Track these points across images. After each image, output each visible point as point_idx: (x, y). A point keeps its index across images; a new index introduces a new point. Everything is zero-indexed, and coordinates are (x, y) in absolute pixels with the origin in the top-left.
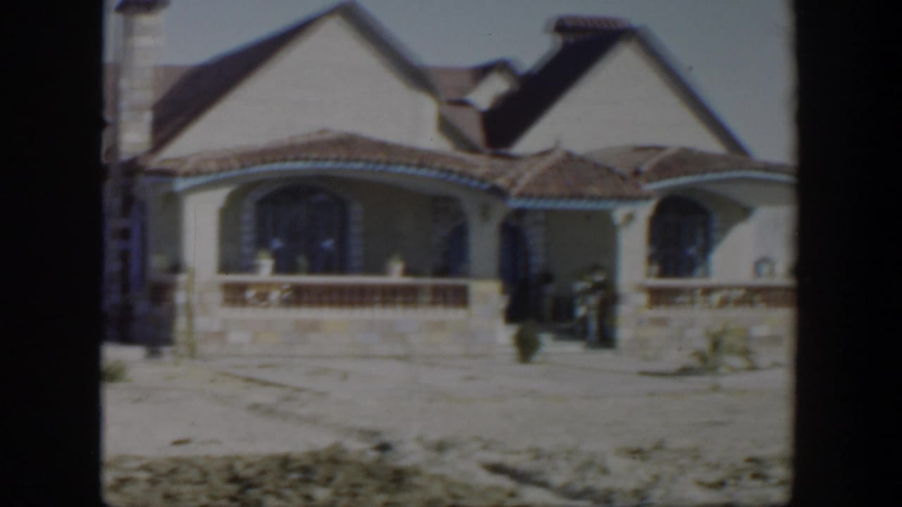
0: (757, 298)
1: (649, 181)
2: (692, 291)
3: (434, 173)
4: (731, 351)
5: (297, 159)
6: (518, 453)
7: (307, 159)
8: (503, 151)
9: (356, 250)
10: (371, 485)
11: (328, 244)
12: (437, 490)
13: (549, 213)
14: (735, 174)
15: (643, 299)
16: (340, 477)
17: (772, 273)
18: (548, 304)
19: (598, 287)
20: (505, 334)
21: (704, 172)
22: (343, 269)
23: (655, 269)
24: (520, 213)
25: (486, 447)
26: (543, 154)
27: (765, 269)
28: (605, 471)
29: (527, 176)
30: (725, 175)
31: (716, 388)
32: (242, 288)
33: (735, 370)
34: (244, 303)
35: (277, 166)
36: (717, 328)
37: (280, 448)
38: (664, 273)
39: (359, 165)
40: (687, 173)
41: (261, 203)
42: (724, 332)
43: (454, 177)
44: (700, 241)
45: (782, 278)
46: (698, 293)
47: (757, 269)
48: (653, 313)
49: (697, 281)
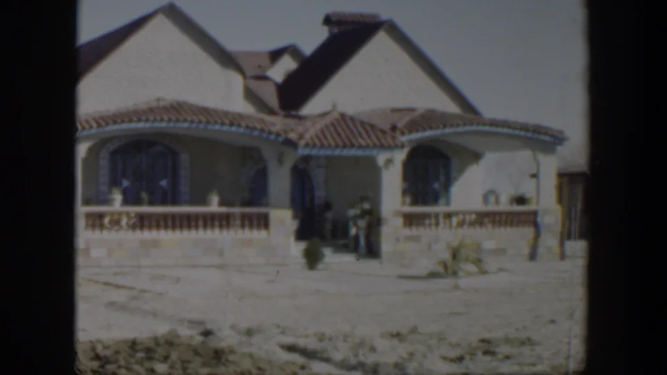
0: (486, 220)
1: (403, 133)
2: (437, 216)
3: (242, 130)
4: (467, 260)
5: (139, 120)
6: (307, 336)
7: (147, 120)
8: (293, 113)
9: (184, 188)
10: (199, 360)
11: (164, 183)
12: (247, 365)
13: (327, 157)
14: (468, 128)
15: (400, 221)
16: (174, 356)
17: (497, 202)
18: (328, 227)
19: (365, 213)
20: (297, 249)
21: (445, 126)
22: (175, 202)
23: (408, 200)
24: (307, 159)
25: (283, 333)
26: (324, 115)
27: (492, 199)
28: (373, 349)
29: (311, 131)
30: (460, 129)
31: (457, 287)
32: (101, 216)
33: (469, 274)
34: (102, 227)
35: (125, 126)
36: (456, 243)
37: (130, 335)
38: (415, 202)
39: (186, 125)
40: (431, 128)
41: (114, 154)
42: (461, 246)
43: (256, 133)
44: (442, 178)
45: (504, 205)
46: (441, 217)
47: (486, 199)
48: (407, 232)
49: (440, 209)
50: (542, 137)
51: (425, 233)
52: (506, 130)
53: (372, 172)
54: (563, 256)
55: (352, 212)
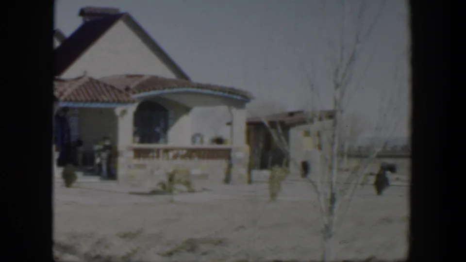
0: (194, 154)
1: (134, 93)
2: (158, 150)
4: (180, 182)
8: (56, 77)
13: (80, 109)
14: (181, 90)
15: (131, 154)
17: (202, 142)
18: (80, 157)
19: (106, 148)
20: (58, 172)
21: (164, 88)
23: (137, 139)
24: (65, 109)
26: (78, 79)
27: (198, 139)
29: (69, 90)
30: (176, 90)
31: (172, 201)
33: (182, 192)
36: (171, 170)
38: (142, 141)
40: (154, 89)
42: (176, 172)
44: (162, 124)
45: (207, 144)
46: (161, 152)
47: (193, 139)
48: (136, 162)
49: (160, 145)
50: (235, 97)
51: (149, 162)
52: (209, 91)
53: (111, 120)
54: (250, 181)
55: (97, 147)
